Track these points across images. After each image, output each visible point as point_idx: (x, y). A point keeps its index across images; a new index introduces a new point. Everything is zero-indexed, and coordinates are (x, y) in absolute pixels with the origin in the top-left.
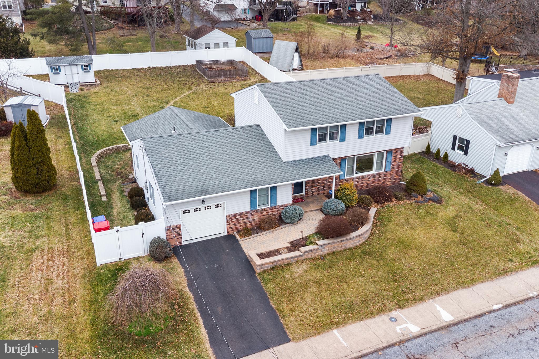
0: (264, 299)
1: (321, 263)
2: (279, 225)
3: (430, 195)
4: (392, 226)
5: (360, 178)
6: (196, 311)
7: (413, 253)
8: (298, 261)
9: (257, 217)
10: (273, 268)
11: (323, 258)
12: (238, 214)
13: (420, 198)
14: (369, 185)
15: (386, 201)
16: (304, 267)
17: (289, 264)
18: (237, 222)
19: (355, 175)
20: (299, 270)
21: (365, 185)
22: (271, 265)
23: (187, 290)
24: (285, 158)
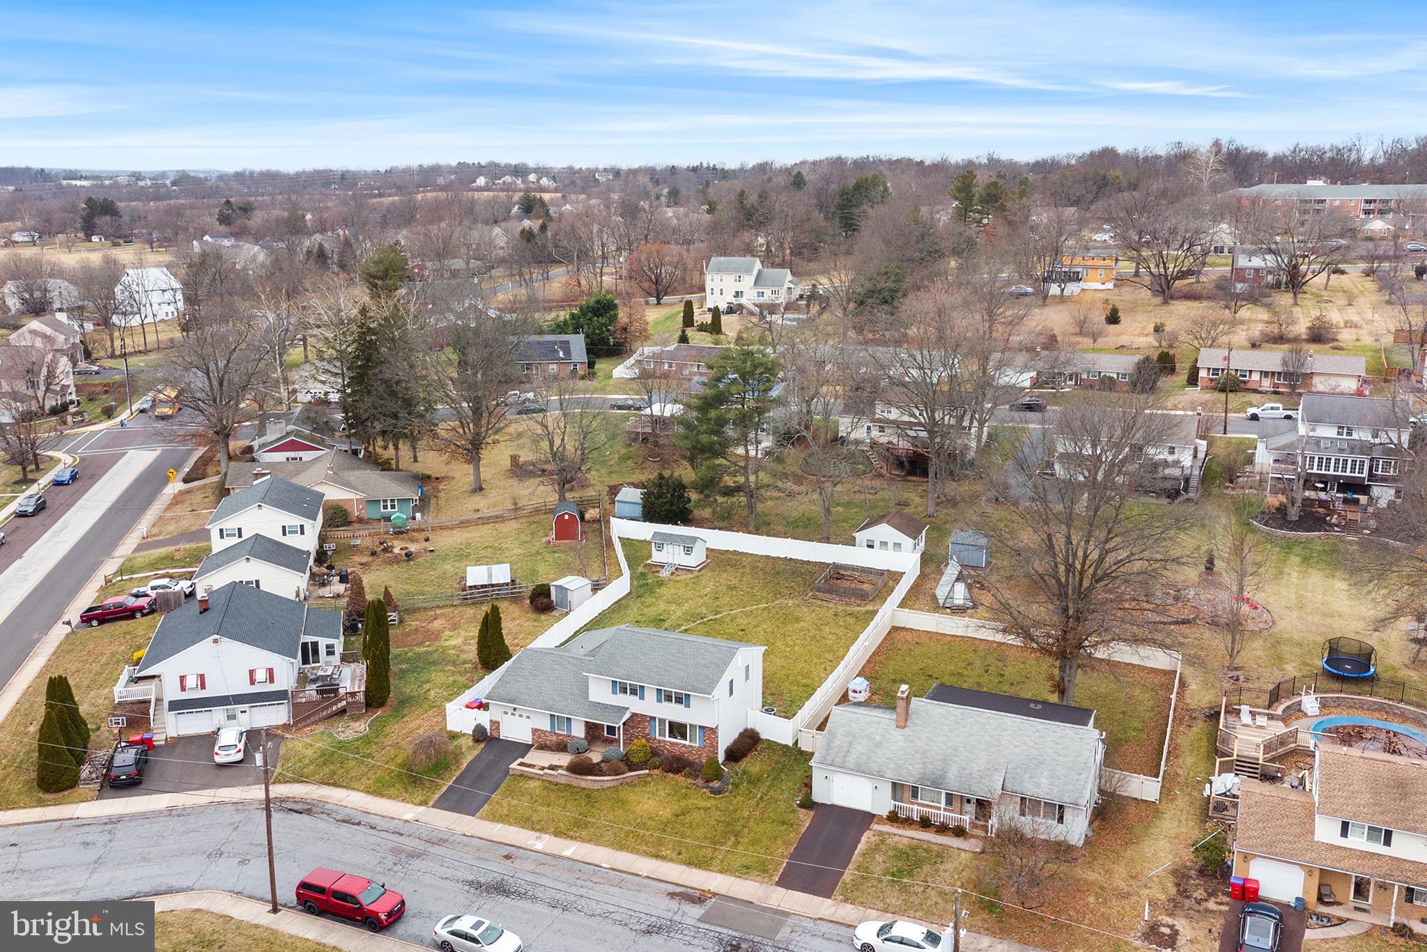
1: (552, 787)
2: (564, 752)
3: (716, 784)
4: (638, 789)
5: (673, 744)
6: (455, 778)
7: (619, 811)
8: (538, 777)
11: (556, 784)
12: (541, 730)
14: (682, 755)
17: (531, 777)
18: (539, 737)
19: (668, 739)
21: (679, 753)
22: (521, 773)
23: (465, 766)
24: (591, 698)
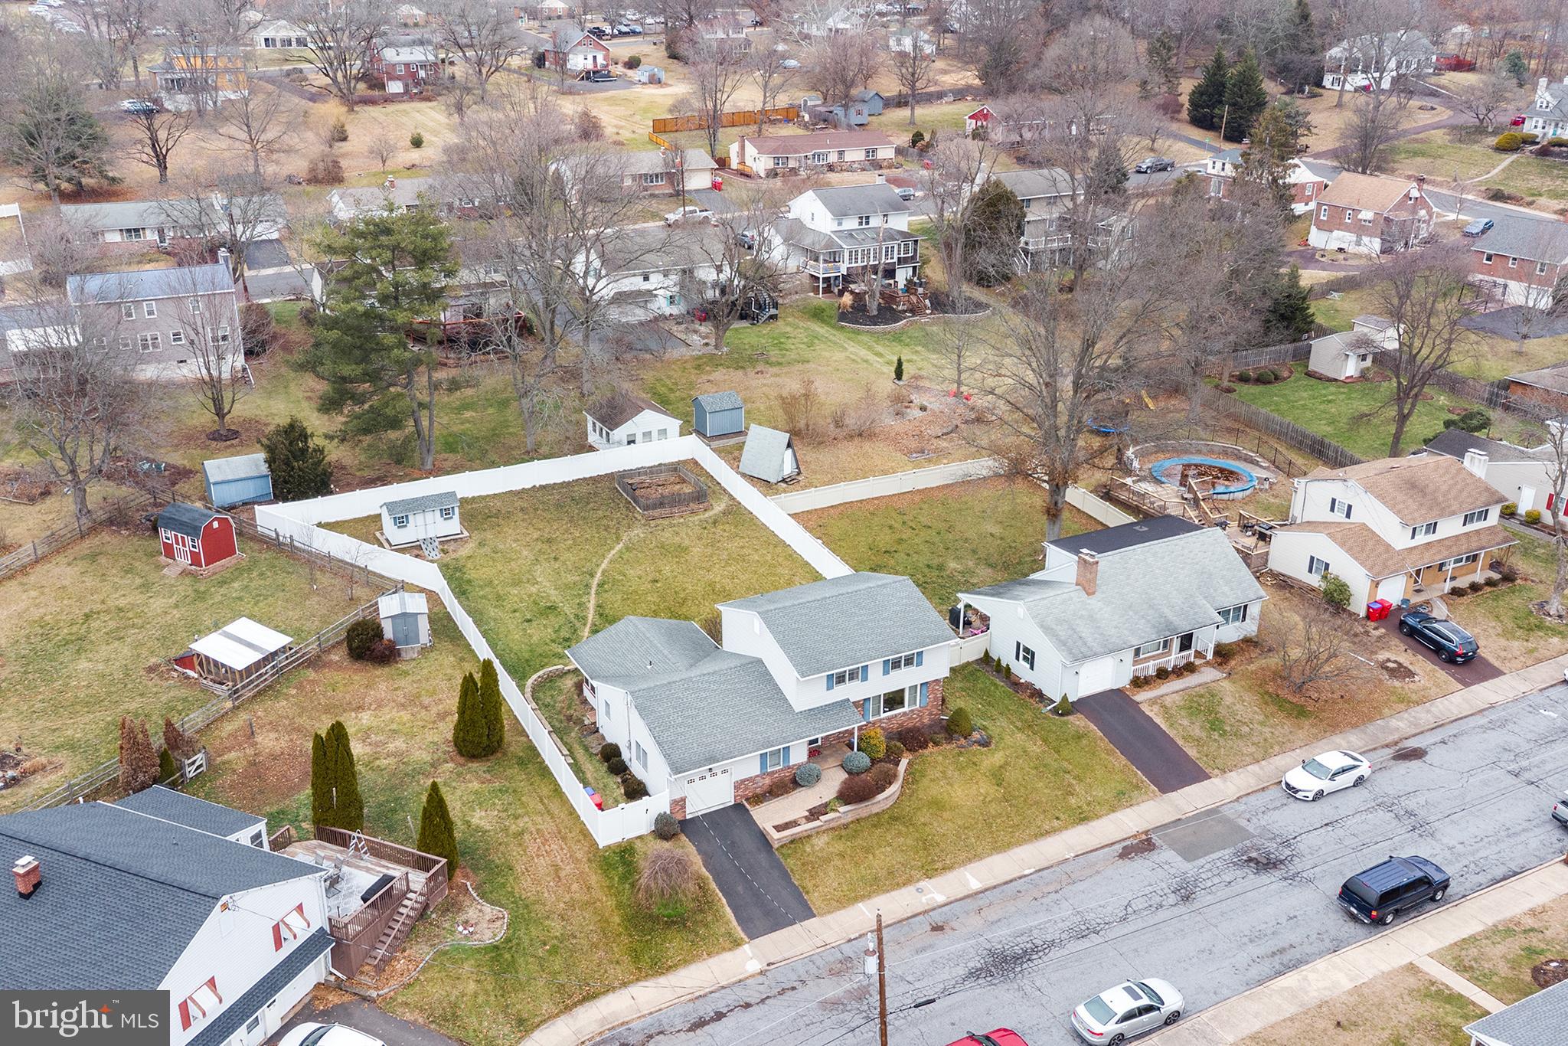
0: (785, 875)
1: (843, 832)
2: (794, 789)
3: (976, 736)
4: (925, 781)
5: (889, 719)
6: (718, 891)
7: (946, 815)
8: (818, 832)
9: (767, 781)
10: (792, 842)
11: (846, 826)
12: (745, 780)
13: (963, 741)
14: (901, 725)
15: (921, 747)
16: (825, 838)
17: (809, 837)
18: (746, 789)
19: (883, 715)
20: (820, 842)
21: (896, 726)
22: (790, 839)
23: (704, 870)
24: (798, 707)
